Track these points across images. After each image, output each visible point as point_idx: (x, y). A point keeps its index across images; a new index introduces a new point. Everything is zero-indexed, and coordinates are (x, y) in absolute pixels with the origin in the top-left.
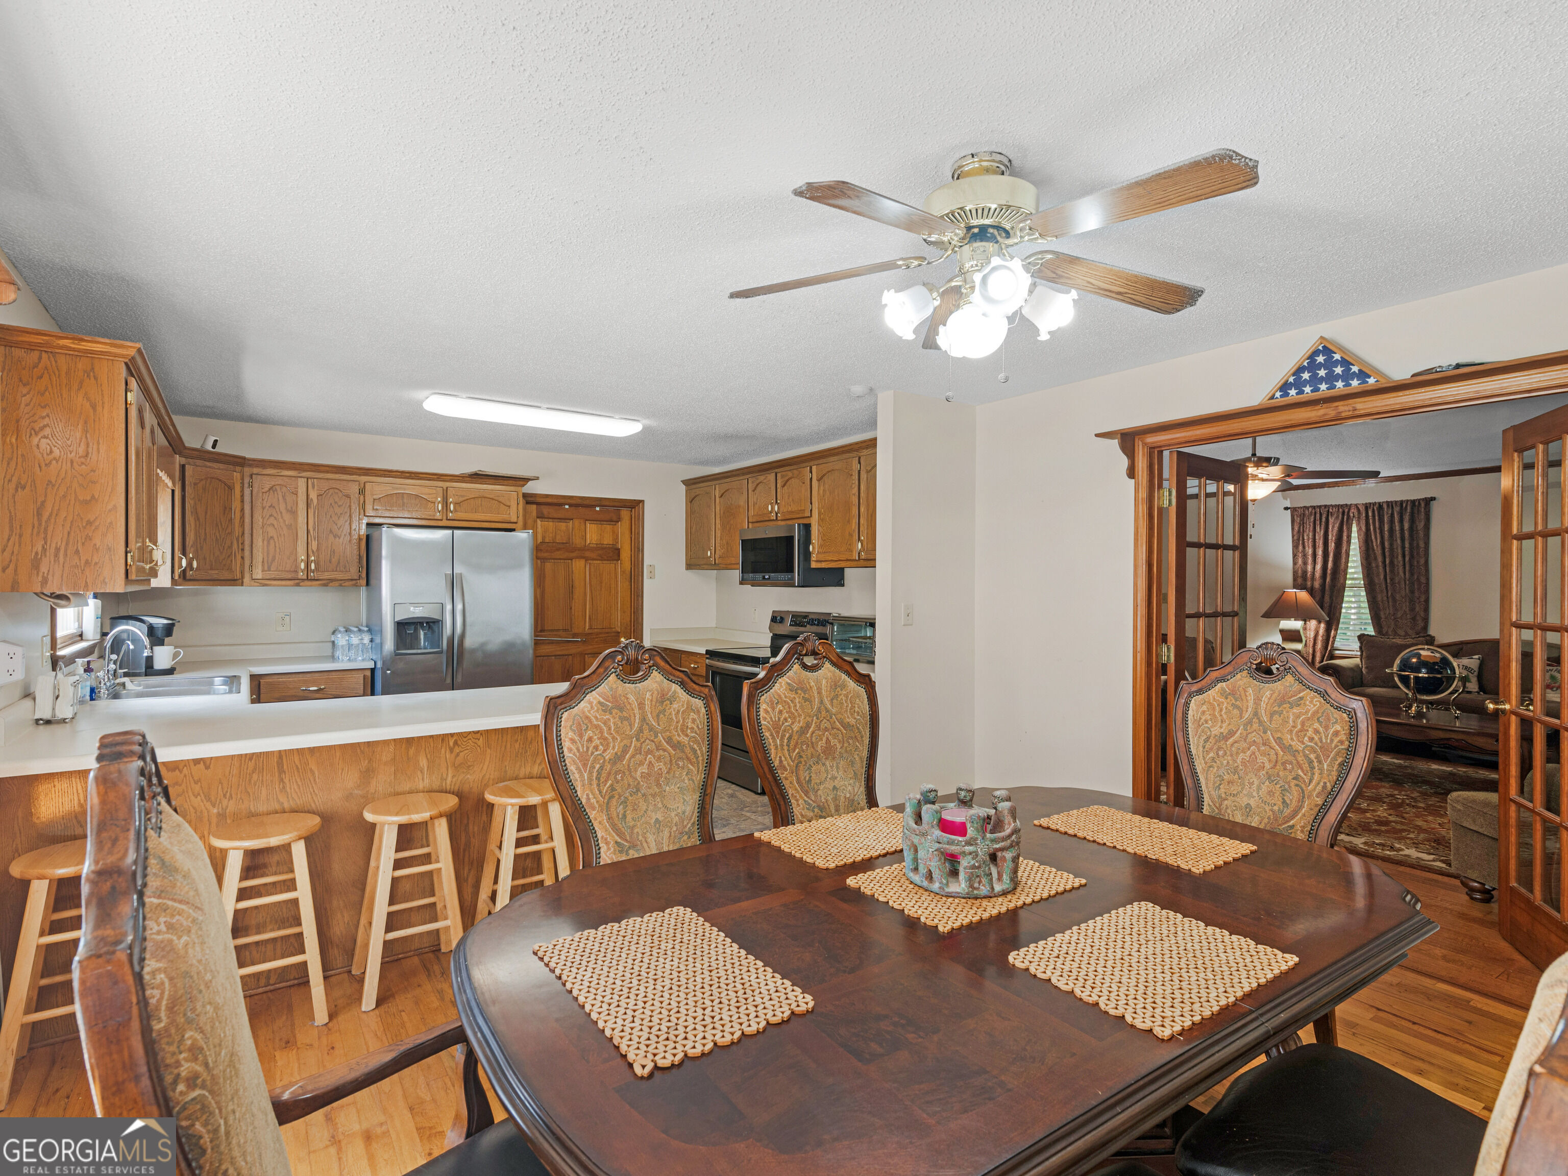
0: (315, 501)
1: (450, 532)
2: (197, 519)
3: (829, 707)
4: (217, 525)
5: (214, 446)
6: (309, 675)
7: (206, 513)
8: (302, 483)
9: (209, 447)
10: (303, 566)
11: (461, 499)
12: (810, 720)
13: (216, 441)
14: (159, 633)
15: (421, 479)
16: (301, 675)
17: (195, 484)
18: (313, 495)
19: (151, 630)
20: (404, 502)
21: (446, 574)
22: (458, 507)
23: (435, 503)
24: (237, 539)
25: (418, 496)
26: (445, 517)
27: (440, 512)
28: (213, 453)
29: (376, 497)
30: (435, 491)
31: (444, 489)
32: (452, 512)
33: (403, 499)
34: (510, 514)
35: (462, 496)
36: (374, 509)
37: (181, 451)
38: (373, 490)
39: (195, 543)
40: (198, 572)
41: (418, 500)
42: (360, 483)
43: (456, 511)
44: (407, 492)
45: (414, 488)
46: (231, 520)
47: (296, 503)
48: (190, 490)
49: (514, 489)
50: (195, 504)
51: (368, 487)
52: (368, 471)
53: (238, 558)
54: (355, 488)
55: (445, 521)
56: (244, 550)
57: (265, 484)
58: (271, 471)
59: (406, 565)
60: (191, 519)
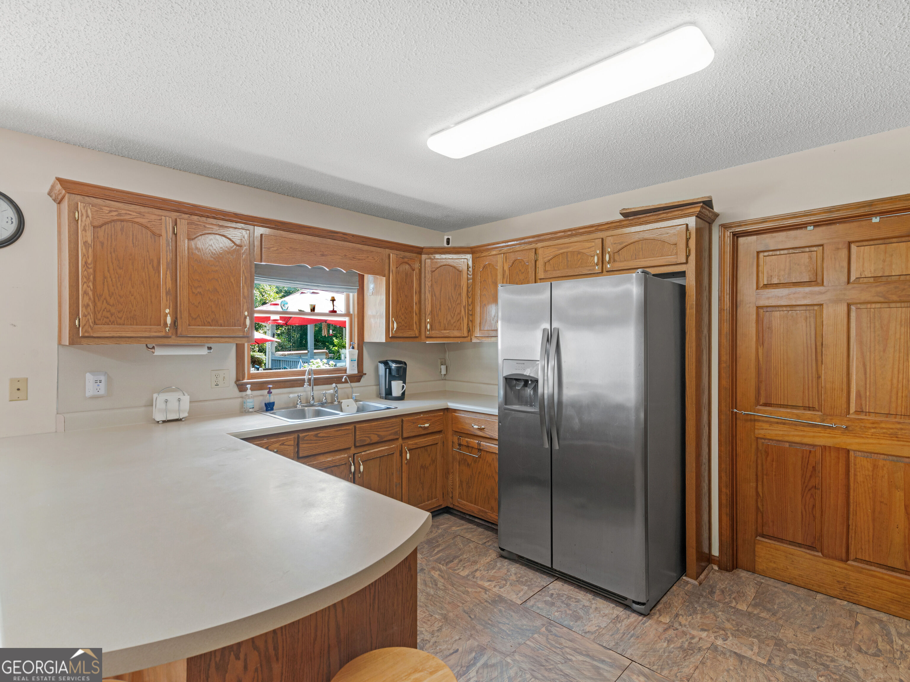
0: (508, 271)
4: (449, 298)
5: (448, 243)
6: (478, 415)
7: (441, 291)
8: (501, 259)
9: (445, 245)
11: (620, 247)
13: (448, 240)
14: (395, 373)
16: (474, 414)
17: (432, 272)
18: (506, 268)
19: (389, 369)
20: (568, 261)
21: (544, 330)
22: (617, 257)
23: (594, 256)
24: (465, 307)
25: (579, 253)
26: (604, 270)
27: (597, 265)
28: (444, 248)
29: (546, 259)
30: (593, 244)
31: (602, 239)
32: (609, 263)
33: (567, 258)
34: (676, 254)
35: (620, 243)
36: (545, 271)
37: (419, 251)
38: (545, 254)
39: (431, 312)
40: (433, 332)
41: (579, 256)
42: (536, 249)
43: (614, 261)
44: (570, 249)
45: (576, 245)
46: (460, 294)
47: (497, 276)
48: (429, 276)
49: (684, 221)
50: (432, 285)
51: (541, 252)
52: (541, 238)
53: (466, 321)
54: (532, 255)
55: (604, 273)
56: (472, 315)
57: (481, 264)
58: (485, 253)
59: (511, 323)
60: (429, 296)
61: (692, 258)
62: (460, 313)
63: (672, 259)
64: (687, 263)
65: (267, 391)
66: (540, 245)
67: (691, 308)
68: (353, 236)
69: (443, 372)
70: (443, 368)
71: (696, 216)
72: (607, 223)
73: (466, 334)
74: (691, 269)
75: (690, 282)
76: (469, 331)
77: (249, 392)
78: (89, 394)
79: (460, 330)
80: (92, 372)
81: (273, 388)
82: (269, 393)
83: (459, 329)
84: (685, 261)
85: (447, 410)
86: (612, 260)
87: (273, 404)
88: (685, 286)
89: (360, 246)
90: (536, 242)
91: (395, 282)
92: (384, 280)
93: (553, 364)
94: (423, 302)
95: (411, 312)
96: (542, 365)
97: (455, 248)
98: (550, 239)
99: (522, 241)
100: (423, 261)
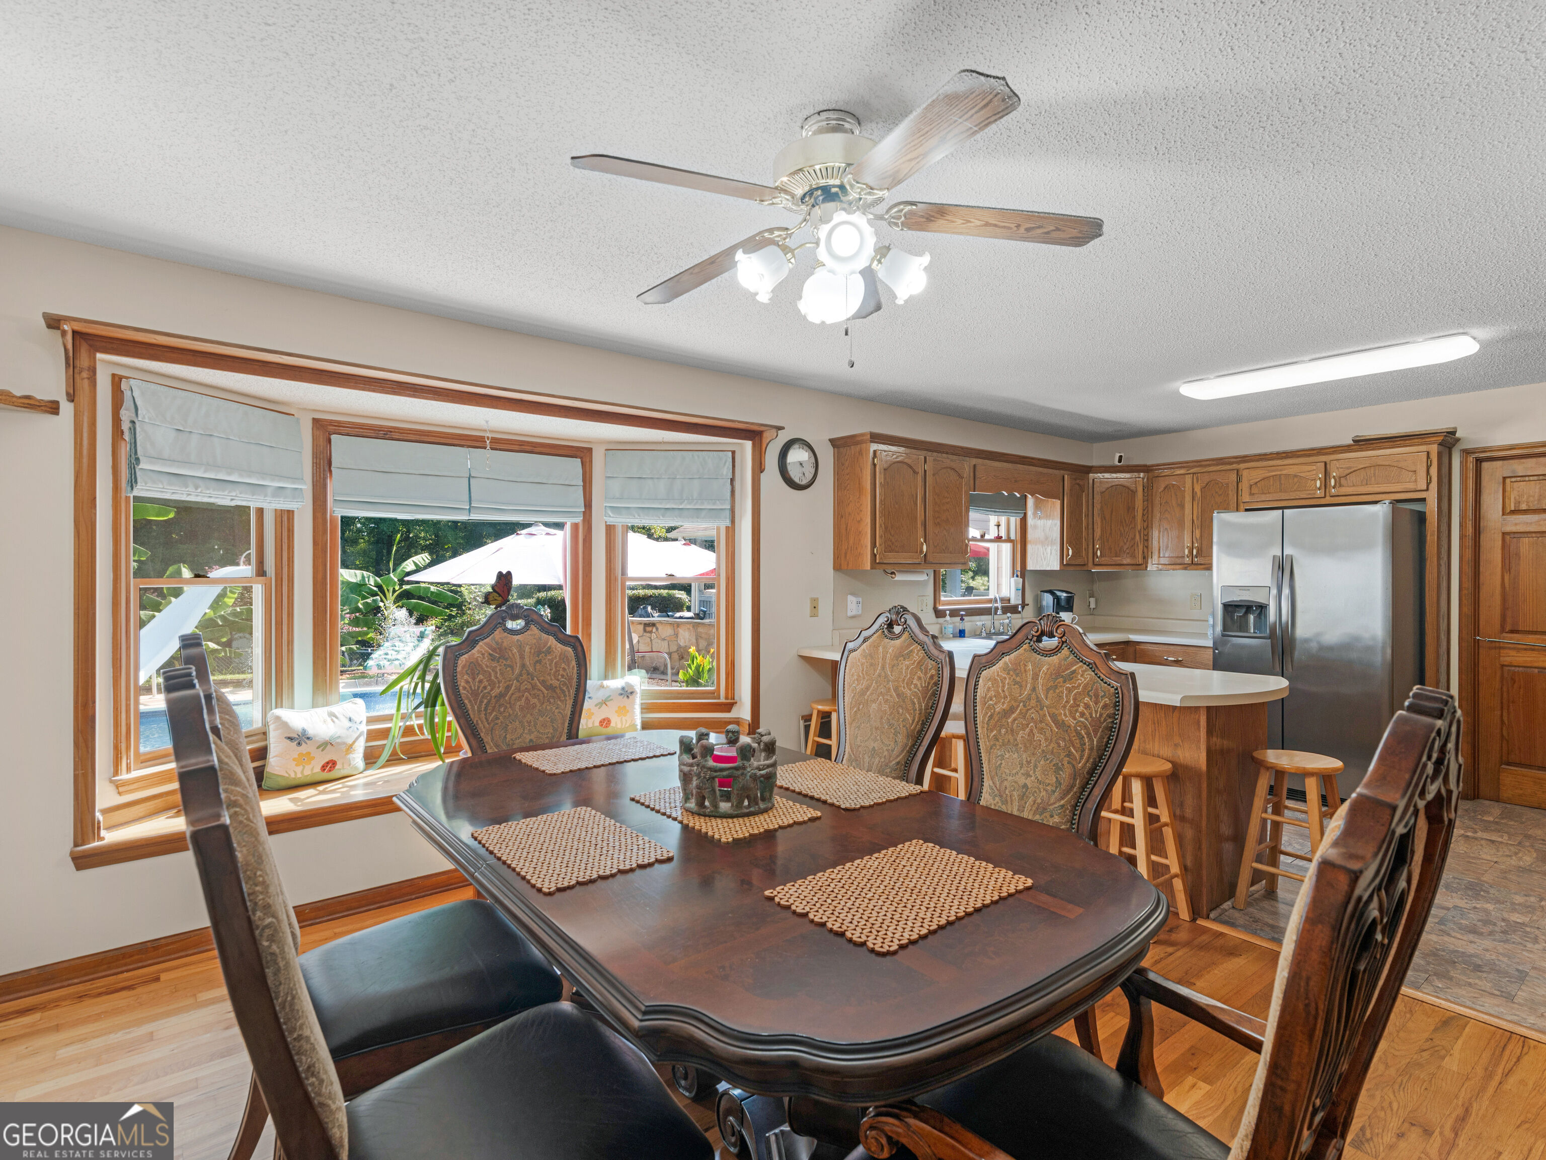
0: (1199, 494)
1: (1280, 512)
2: (1103, 518)
4: (1121, 522)
5: (1120, 461)
6: (1172, 647)
7: (1112, 514)
8: (1188, 479)
9: (1117, 463)
10: (1186, 552)
11: (1349, 470)
12: (1015, 704)
13: (1121, 457)
14: (1063, 603)
15: (1301, 456)
17: (1102, 493)
18: (1197, 489)
19: (1057, 599)
20: (1281, 484)
21: (1274, 557)
22: (1343, 481)
23: (1315, 480)
24: (1140, 532)
25: (1295, 476)
26: (1328, 494)
27: (1319, 489)
28: (1117, 466)
29: (1252, 482)
30: (1314, 467)
31: (1326, 464)
32: (1334, 488)
33: (1280, 481)
34: (1416, 481)
35: (1348, 468)
36: (1251, 494)
37: (1089, 469)
38: (1250, 475)
39: (1100, 537)
40: (1103, 559)
41: (1296, 480)
42: (1238, 471)
43: (1340, 486)
44: (1284, 472)
45: (1292, 468)
46: (1134, 517)
47: (1183, 497)
48: (1097, 498)
49: (1424, 448)
50: (1102, 507)
51: (1245, 474)
52: (1245, 459)
53: (1141, 547)
54: (1233, 477)
55: (1328, 498)
56: (1147, 540)
57: (1162, 484)
58: (1167, 472)
59: (1232, 548)
60: (1097, 519)
61: (1434, 485)
62: (1134, 540)
63: (1411, 486)
64: (1427, 490)
65: (959, 618)
66: (1242, 466)
67: (1432, 535)
68: (1039, 460)
69: (1093, 606)
70: (1092, 600)
71: (1440, 444)
72: (1333, 447)
73: (1140, 561)
74: (1432, 497)
75: (1432, 507)
76: (1144, 558)
77: (948, 618)
78: (850, 614)
79: (1135, 557)
80: (853, 594)
81: (966, 615)
82: (962, 619)
83: (1133, 556)
84: (1425, 488)
85: (1128, 643)
86: (1338, 484)
87: (964, 631)
88: (1425, 513)
89: (1041, 469)
90: (1238, 463)
91: (1069, 505)
92: (1058, 503)
93: (1286, 591)
94: (1090, 526)
95: (1081, 538)
96: (1274, 591)
97: (1128, 466)
98: (1258, 460)
99: (1220, 461)
100: (1091, 482)
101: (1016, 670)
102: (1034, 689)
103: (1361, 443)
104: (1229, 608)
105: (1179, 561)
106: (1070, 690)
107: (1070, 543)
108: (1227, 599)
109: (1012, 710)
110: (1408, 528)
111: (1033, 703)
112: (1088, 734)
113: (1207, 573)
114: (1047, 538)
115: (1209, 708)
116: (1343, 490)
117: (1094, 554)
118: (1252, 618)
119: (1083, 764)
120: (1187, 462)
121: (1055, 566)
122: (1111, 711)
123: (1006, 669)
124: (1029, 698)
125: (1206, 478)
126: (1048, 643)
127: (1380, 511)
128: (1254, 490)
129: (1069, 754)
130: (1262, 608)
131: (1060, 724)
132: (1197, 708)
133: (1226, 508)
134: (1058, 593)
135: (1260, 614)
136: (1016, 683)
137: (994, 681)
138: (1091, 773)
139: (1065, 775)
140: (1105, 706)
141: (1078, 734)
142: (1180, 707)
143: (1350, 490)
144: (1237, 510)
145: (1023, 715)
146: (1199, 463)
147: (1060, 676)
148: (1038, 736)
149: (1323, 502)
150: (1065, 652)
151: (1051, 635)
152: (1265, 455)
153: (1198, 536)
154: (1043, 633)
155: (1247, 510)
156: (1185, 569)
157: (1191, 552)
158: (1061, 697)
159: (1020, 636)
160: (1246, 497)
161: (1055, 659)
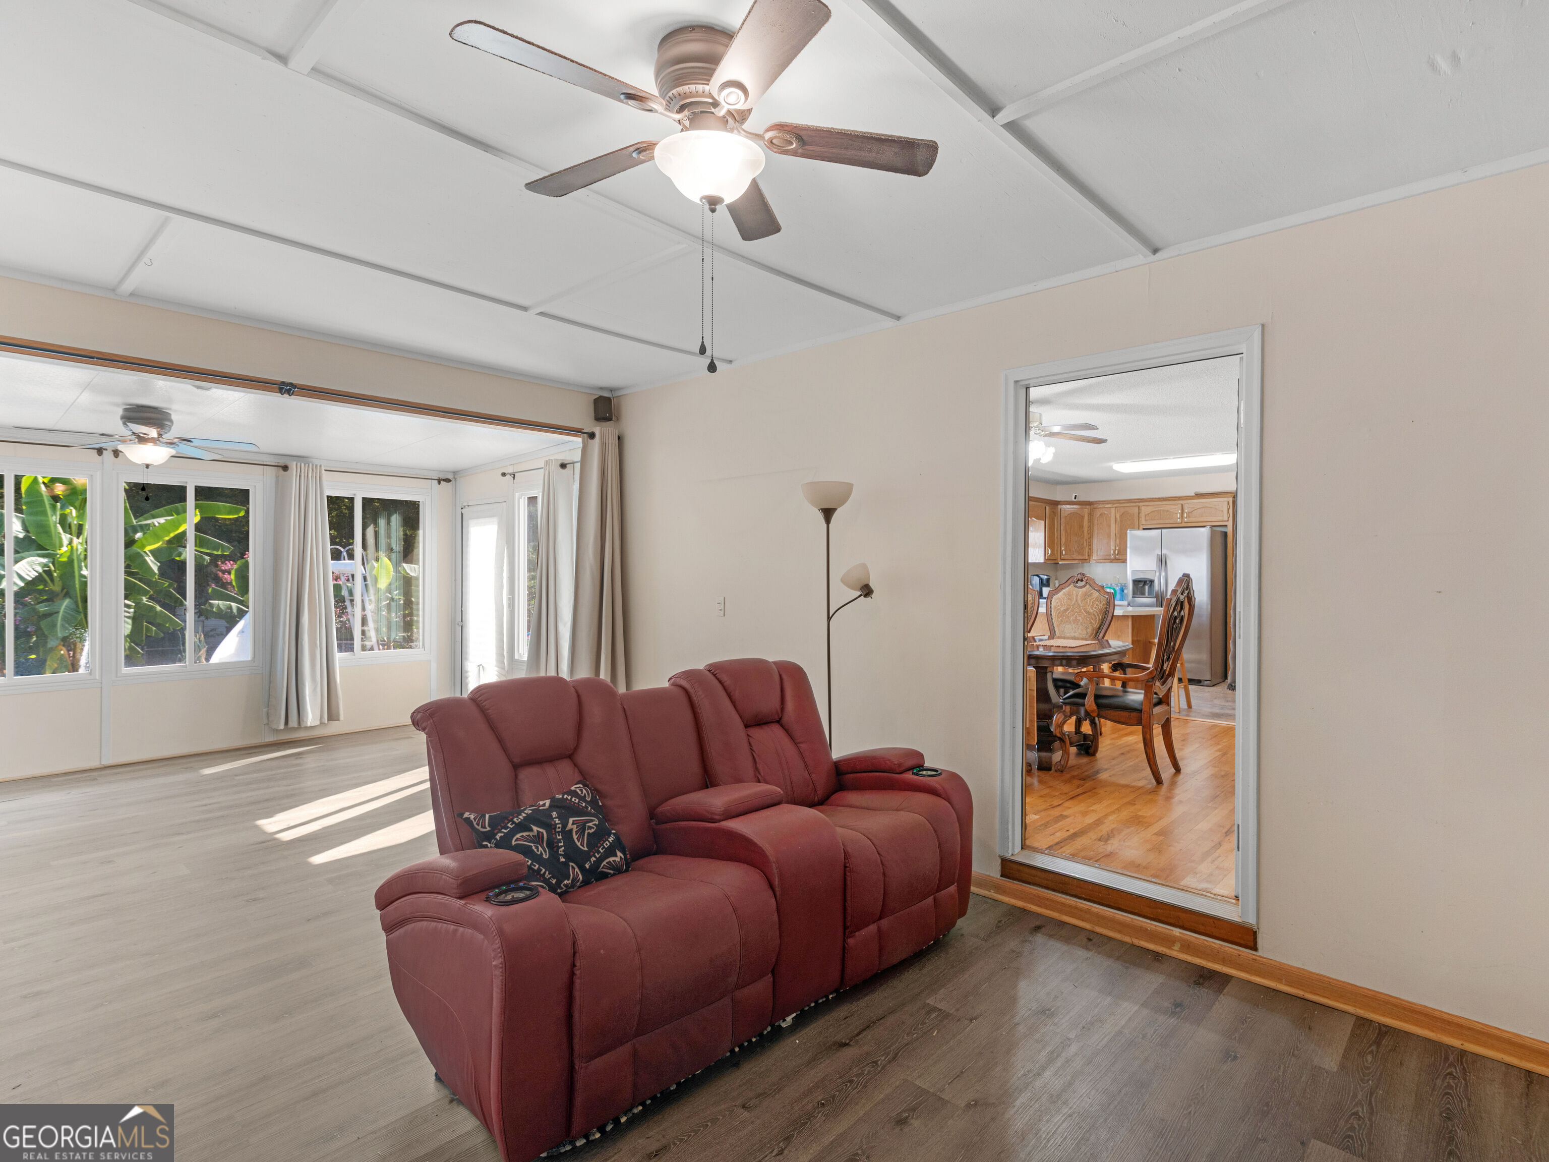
0: (1119, 519)
1: (1160, 530)
2: (1066, 532)
3: (1080, 603)
4: (1076, 534)
5: (1075, 498)
7: (1071, 530)
8: (1113, 510)
9: (1073, 500)
10: (1112, 552)
11: (1193, 509)
13: (1076, 496)
14: (1045, 582)
15: (1170, 500)
17: (1066, 517)
18: (1118, 516)
19: (1041, 580)
20: (1160, 515)
21: (1157, 555)
22: (1191, 515)
23: (1177, 514)
24: (1086, 540)
25: (1168, 511)
26: (1183, 521)
27: (1179, 518)
28: (1074, 502)
29: (1146, 513)
30: (1177, 507)
31: (1182, 505)
32: (1186, 518)
33: (1160, 513)
34: (1223, 516)
36: (1146, 520)
37: (1059, 503)
38: (1145, 510)
39: (1065, 543)
40: (1066, 556)
41: (1168, 513)
42: (1139, 507)
44: (1162, 508)
45: (1166, 506)
46: (1083, 531)
47: (1110, 521)
48: (1063, 520)
49: (1226, 499)
50: (1065, 525)
51: (1143, 508)
52: (1142, 500)
53: (1087, 549)
54: (1136, 510)
55: (1183, 523)
56: (1090, 545)
57: (1097, 513)
58: (1101, 506)
59: (1137, 550)
60: (1063, 533)
61: (1230, 519)
62: (1083, 544)
63: (1221, 519)
64: (1228, 521)
66: (1141, 504)
67: (1230, 544)
68: (1034, 498)
71: (1231, 498)
72: (1185, 497)
73: (1087, 557)
74: (1229, 524)
75: (1229, 530)
76: (1089, 555)
83: (1083, 555)
86: (1188, 516)
88: (1226, 532)
90: (1139, 502)
91: (1049, 525)
92: (1043, 522)
93: (1163, 574)
94: (1059, 537)
95: (1054, 543)
96: (1157, 574)
97: (1080, 502)
98: (1149, 501)
99: (1130, 501)
100: (1059, 510)
101: (1069, 594)
102: (1077, 601)
103: (1199, 496)
104: (1136, 582)
105: (1108, 557)
106: (1090, 600)
107: (1049, 547)
108: (1134, 578)
109: (1068, 609)
110: (1219, 540)
111: (1076, 605)
112: (1098, 614)
113: (1122, 564)
114: (1036, 544)
115: (1133, 617)
116: (1191, 519)
117: (1061, 553)
118: (1147, 587)
119: (1096, 625)
120: (1112, 501)
121: (1042, 560)
122: (1106, 606)
123: (1064, 594)
124: (1075, 604)
125: (1122, 510)
126: (1080, 584)
127: (1205, 532)
128: (1147, 518)
129: (1091, 623)
130: (1152, 582)
131: (1088, 613)
132: (1128, 616)
133: (1133, 528)
134: (1042, 576)
135: (1151, 586)
136: (1069, 599)
137: (1059, 599)
138: (1099, 628)
139: (1089, 630)
140: (1104, 604)
141: (1094, 615)
142: (1122, 616)
143: (1194, 520)
144: (1139, 529)
145: (1072, 610)
146: (1118, 502)
147: (1086, 595)
148: (1078, 618)
149: (1181, 525)
150: (1088, 586)
151: (1082, 581)
152: (1153, 499)
153: (1118, 543)
154: (1078, 580)
155: (1144, 529)
156: (1111, 562)
157: (1114, 552)
158: (1087, 603)
159: (1069, 581)
160: (1143, 521)
161: (1084, 589)
